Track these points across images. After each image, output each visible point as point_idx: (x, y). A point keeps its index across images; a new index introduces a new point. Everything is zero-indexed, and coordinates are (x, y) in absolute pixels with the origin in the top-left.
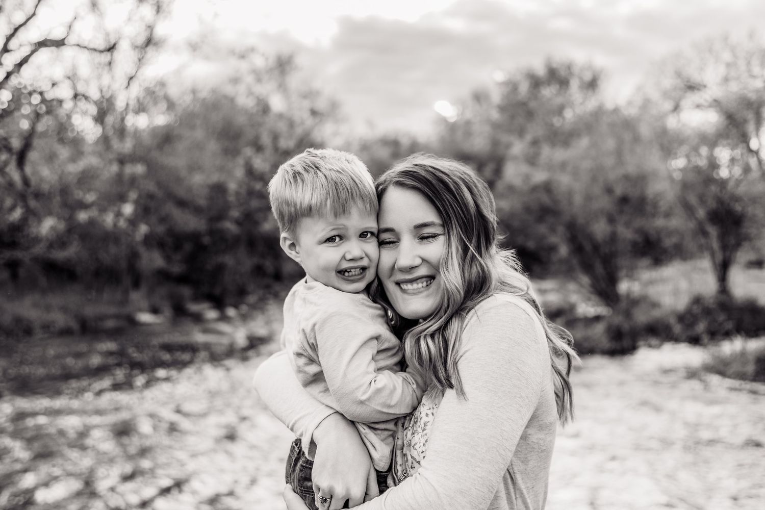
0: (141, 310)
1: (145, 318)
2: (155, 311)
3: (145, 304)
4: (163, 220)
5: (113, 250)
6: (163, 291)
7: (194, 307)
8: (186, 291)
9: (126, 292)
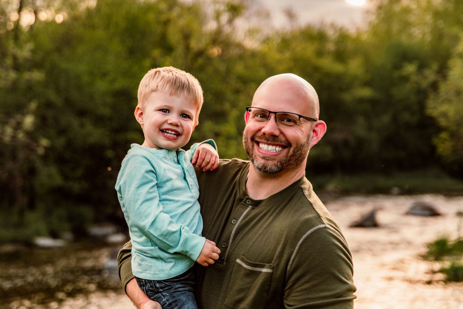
0: (39, 234)
1: (45, 242)
2: (54, 235)
3: (42, 226)
4: (62, 132)
5: (10, 165)
6: (61, 212)
7: (97, 231)
8: (87, 212)
9: (21, 213)
